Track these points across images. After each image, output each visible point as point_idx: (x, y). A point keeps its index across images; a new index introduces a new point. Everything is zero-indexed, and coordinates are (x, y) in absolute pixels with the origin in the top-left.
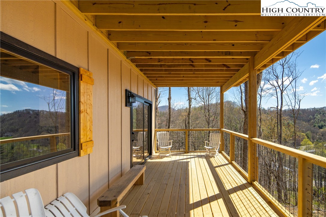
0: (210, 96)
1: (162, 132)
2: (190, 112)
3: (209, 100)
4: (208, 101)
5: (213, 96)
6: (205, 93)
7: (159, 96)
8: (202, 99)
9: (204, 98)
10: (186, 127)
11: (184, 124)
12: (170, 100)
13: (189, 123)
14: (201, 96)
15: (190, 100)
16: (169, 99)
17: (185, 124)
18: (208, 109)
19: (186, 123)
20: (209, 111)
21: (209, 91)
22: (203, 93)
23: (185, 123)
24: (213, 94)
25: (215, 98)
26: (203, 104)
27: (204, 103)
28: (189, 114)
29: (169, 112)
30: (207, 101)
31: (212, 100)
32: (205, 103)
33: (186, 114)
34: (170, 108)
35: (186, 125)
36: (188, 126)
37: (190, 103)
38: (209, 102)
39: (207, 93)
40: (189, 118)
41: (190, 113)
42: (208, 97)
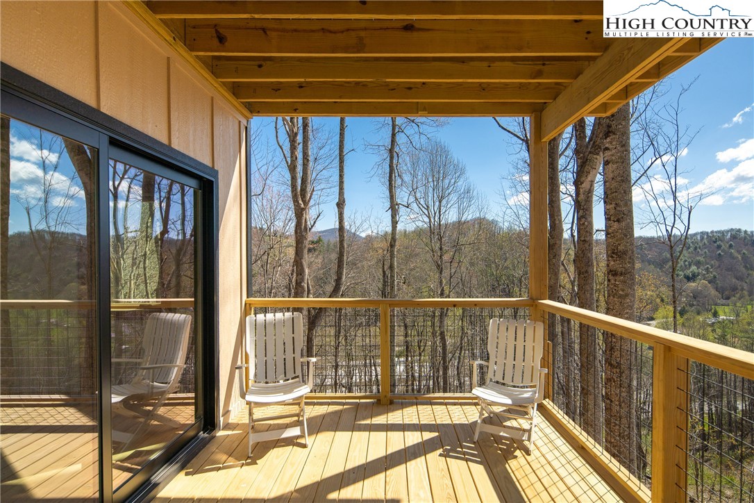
0: (444, 202)
1: (270, 316)
2: (394, 239)
3: (440, 212)
4: (437, 214)
5: (452, 202)
6: (430, 195)
7: (312, 194)
8: (423, 209)
9: (428, 207)
10: (384, 276)
11: (381, 270)
12: (343, 208)
13: (391, 267)
14: (422, 201)
15: (394, 209)
16: (340, 205)
17: (383, 269)
18: (439, 234)
19: (386, 267)
20: (440, 239)
21: (440, 190)
22: (426, 194)
23: (383, 267)
24: (451, 196)
25: (456, 205)
26: (427, 220)
27: (429, 217)
28: (392, 246)
29: (340, 239)
30: (435, 214)
31: (447, 212)
32: (432, 220)
33: (385, 245)
34: (341, 228)
35: (384, 272)
36: (389, 275)
37: (393, 216)
38: (440, 216)
39: (435, 195)
40: (392, 256)
41: (395, 241)
42: (437, 203)
